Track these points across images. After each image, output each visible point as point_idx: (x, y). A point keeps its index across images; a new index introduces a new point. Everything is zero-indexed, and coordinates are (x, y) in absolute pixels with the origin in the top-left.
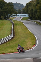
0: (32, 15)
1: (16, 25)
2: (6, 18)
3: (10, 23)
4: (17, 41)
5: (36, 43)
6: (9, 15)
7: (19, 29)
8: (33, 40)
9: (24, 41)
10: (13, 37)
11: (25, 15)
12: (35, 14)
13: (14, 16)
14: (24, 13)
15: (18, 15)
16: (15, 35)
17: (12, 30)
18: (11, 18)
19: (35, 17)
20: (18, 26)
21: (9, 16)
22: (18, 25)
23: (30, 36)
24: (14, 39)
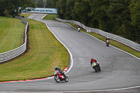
0: (65, 12)
1: (33, 28)
2: (14, 15)
3: (20, 24)
4: (33, 58)
5: (69, 64)
6: (20, 8)
7: (37, 35)
8: (64, 58)
9: (47, 59)
10: (26, 51)
11: (50, 9)
12: (69, 10)
13: (30, 10)
14: (49, 6)
15: (37, 9)
16: (30, 46)
17: (24, 38)
18: (22, 14)
19: (69, 15)
20: (35, 30)
21: (20, 11)
22: (37, 28)
23: (59, 51)
24: (27, 54)
